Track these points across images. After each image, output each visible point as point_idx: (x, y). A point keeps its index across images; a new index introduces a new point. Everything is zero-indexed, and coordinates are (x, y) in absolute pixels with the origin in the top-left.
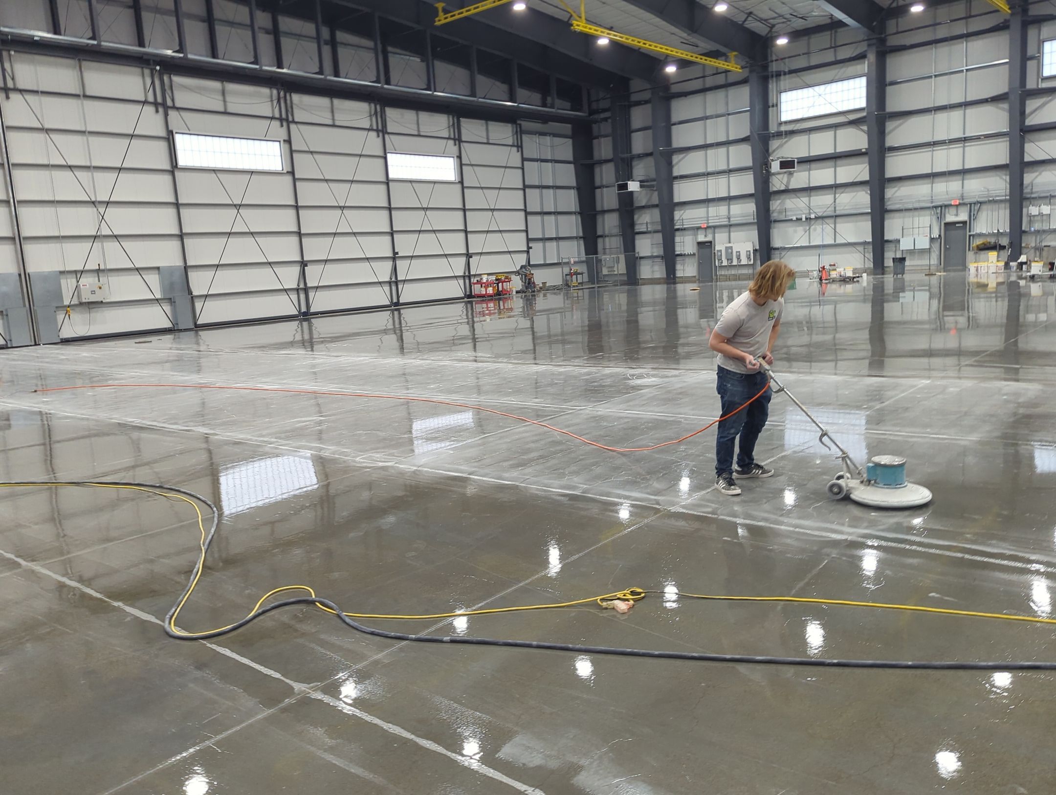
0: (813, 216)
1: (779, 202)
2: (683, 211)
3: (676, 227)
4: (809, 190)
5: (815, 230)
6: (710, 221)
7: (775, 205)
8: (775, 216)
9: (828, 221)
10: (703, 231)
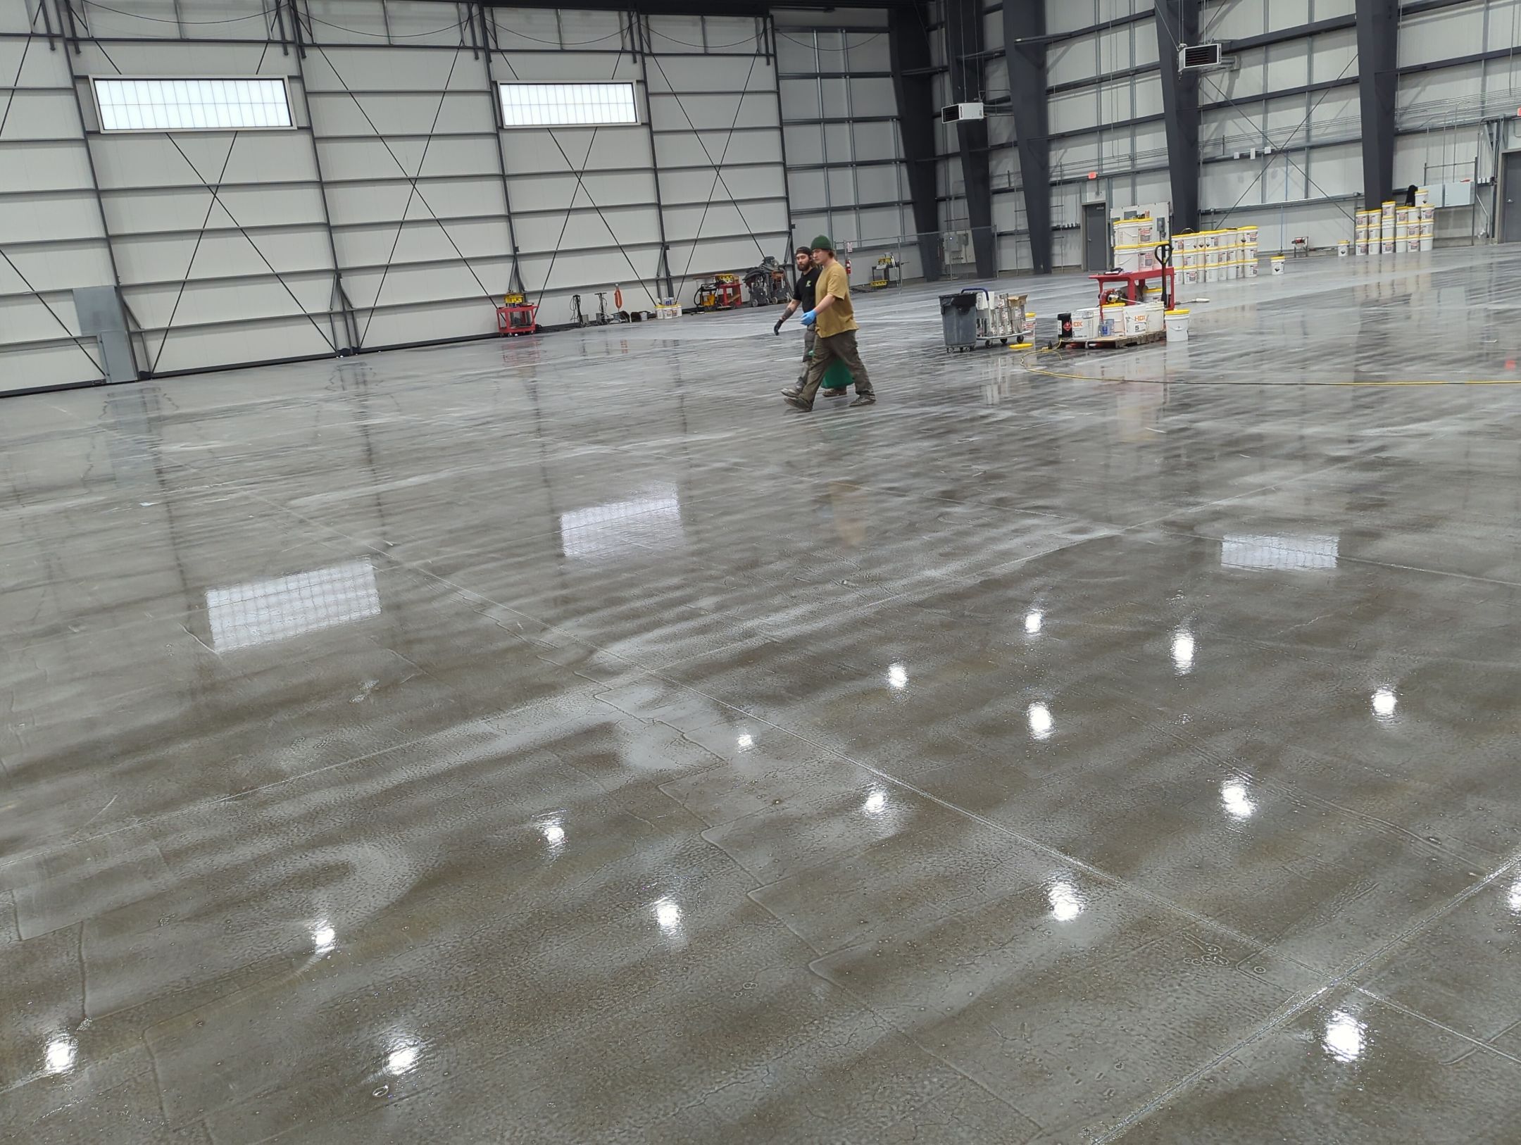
0: (1268, 150)
1: (1214, 125)
2: (1063, 151)
3: (1053, 179)
4: (1266, 99)
5: (1274, 176)
6: (1104, 167)
7: (1208, 131)
8: (1207, 152)
9: (1295, 157)
10: (1094, 184)
